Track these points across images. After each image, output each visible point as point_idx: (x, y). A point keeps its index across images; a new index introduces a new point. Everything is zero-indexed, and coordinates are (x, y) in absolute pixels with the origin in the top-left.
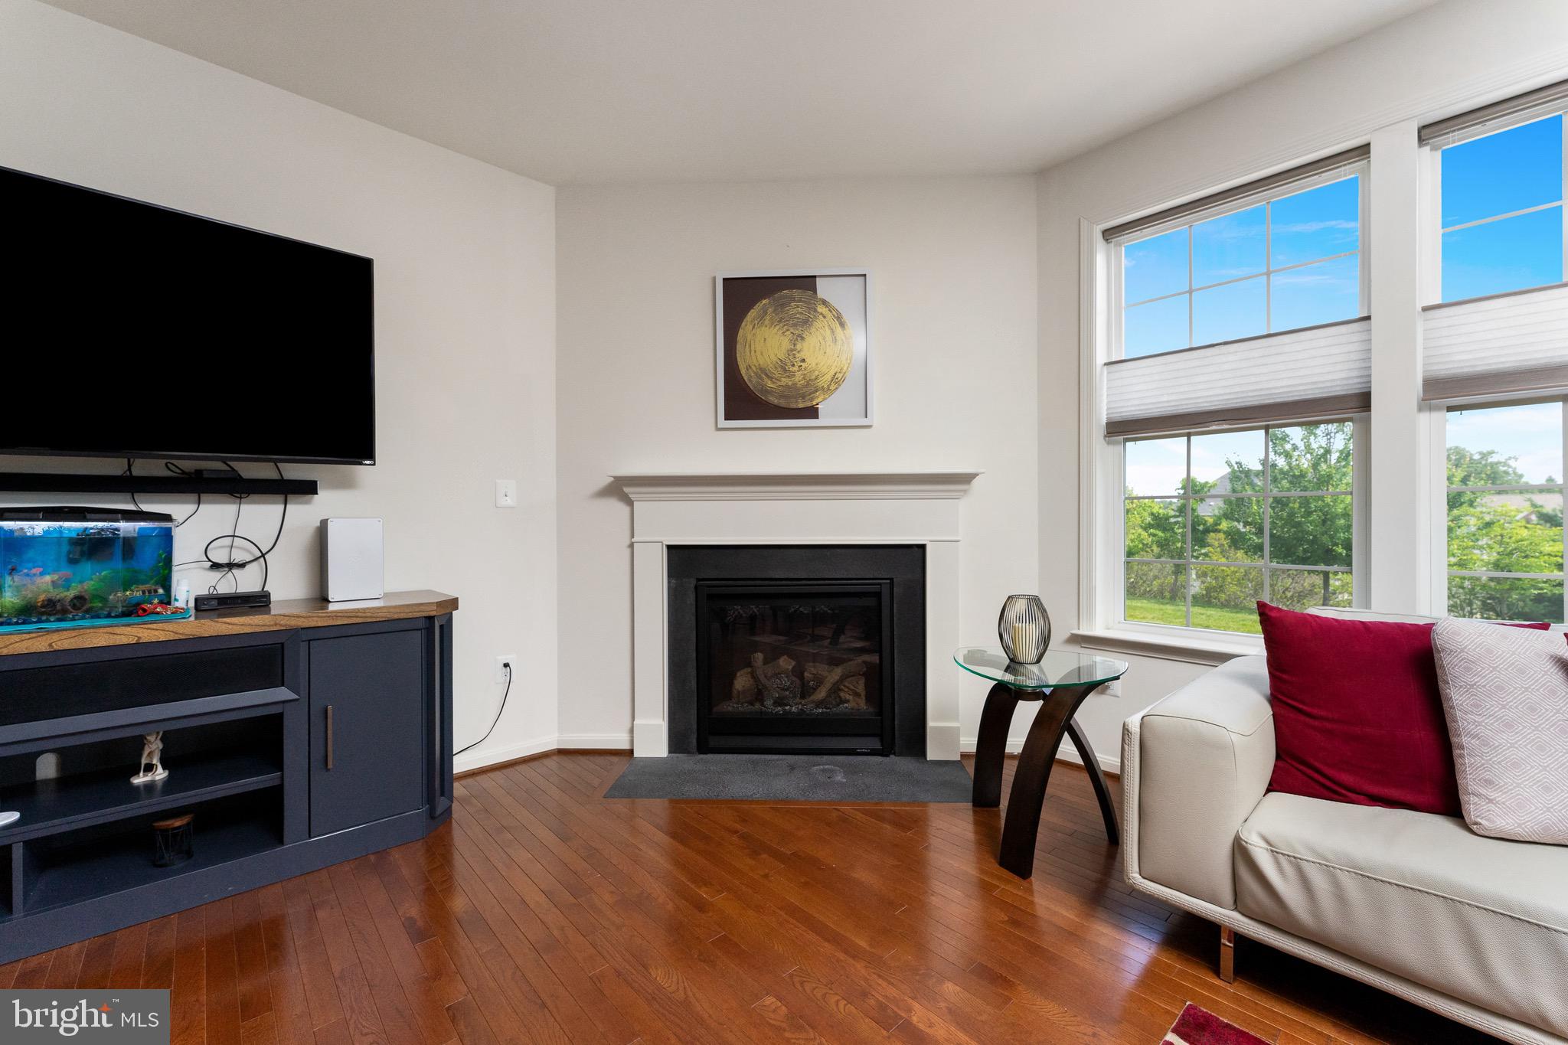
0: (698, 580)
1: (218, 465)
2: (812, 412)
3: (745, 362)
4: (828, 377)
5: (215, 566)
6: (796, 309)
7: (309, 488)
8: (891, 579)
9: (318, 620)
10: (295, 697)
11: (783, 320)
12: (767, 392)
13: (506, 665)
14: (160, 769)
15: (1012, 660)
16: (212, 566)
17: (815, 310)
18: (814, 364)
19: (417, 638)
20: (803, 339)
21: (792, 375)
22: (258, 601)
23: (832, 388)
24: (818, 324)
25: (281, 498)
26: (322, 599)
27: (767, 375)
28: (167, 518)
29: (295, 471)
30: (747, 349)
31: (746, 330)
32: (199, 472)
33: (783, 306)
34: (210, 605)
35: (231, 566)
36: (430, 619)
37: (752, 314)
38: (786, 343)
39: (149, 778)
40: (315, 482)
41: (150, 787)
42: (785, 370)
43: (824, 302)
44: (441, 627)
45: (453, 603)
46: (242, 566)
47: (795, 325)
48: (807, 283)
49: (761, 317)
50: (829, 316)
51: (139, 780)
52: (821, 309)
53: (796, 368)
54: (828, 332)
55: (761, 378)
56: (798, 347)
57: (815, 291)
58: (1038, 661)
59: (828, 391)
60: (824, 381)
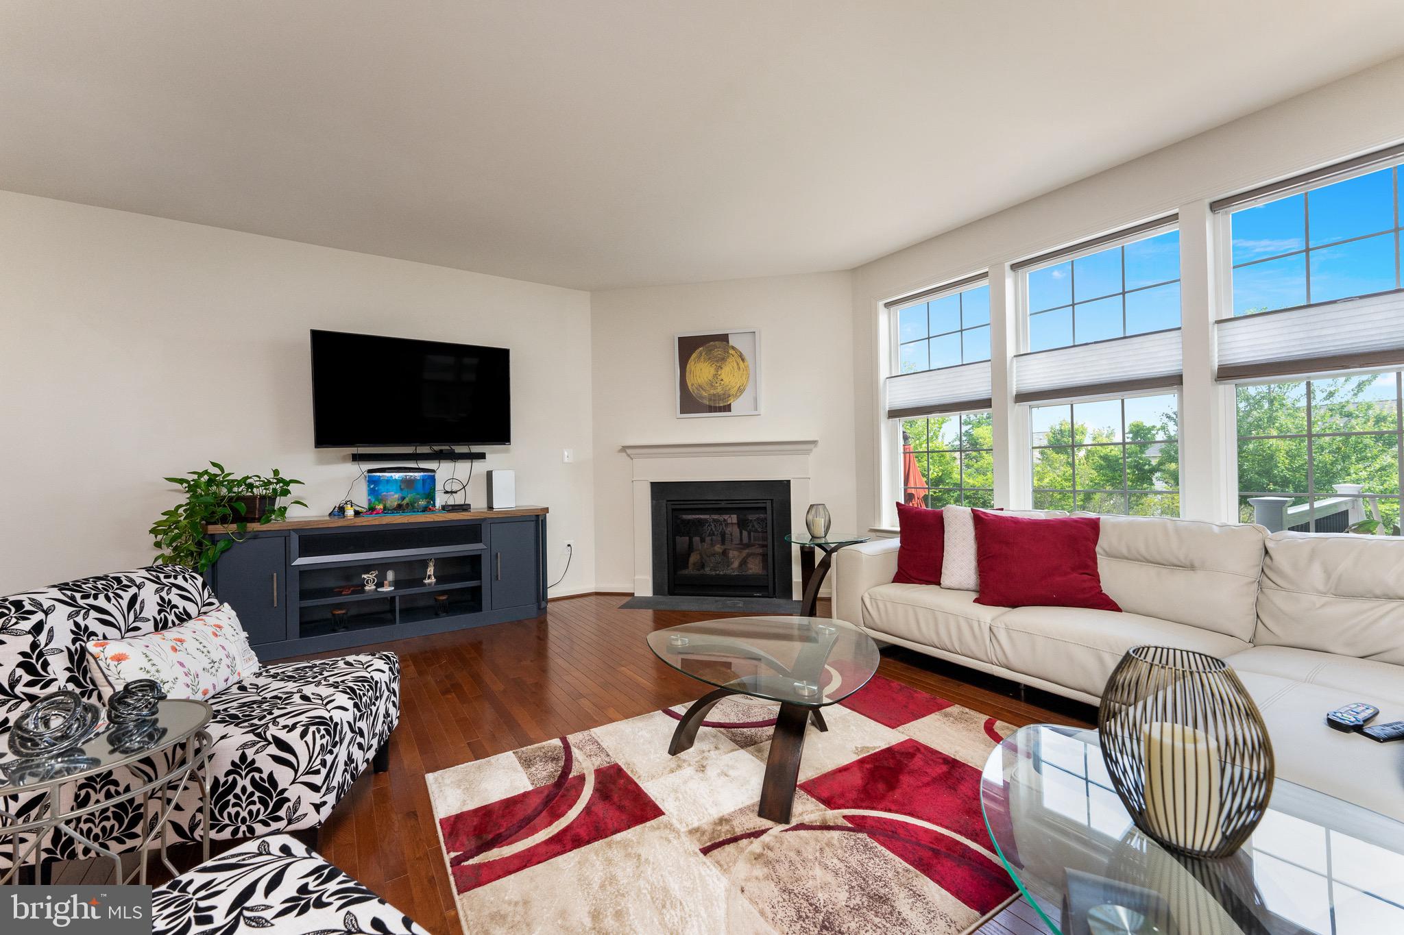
0: (668, 501)
1: (447, 448)
2: (727, 408)
3: (690, 382)
4: (736, 389)
5: (447, 492)
6: (718, 352)
7: (482, 456)
8: (772, 500)
9: (490, 515)
10: (485, 547)
11: (710, 359)
12: (702, 397)
13: (569, 545)
14: (433, 578)
15: (812, 537)
16: (445, 493)
17: (728, 352)
18: (728, 382)
19: (533, 524)
20: (721, 368)
21: (716, 388)
22: (465, 508)
23: (738, 395)
24: (730, 360)
25: (470, 461)
26: (490, 507)
27: (702, 388)
28: (433, 471)
29: (476, 449)
30: (692, 375)
31: (691, 365)
32: (441, 451)
33: (711, 350)
34: (446, 508)
35: (452, 492)
36: (537, 516)
37: (694, 355)
38: (712, 371)
39: (429, 581)
40: (485, 453)
41: (430, 584)
42: (712, 386)
43: (733, 348)
44: (542, 520)
45: (547, 510)
46: (456, 492)
47: (717, 361)
48: (724, 338)
49: (699, 357)
50: (736, 355)
51: (427, 581)
52: (731, 352)
53: (718, 385)
54: (735, 364)
55: (699, 390)
56: (719, 373)
57: (728, 342)
58: (825, 536)
59: (736, 396)
60: (733, 391)
